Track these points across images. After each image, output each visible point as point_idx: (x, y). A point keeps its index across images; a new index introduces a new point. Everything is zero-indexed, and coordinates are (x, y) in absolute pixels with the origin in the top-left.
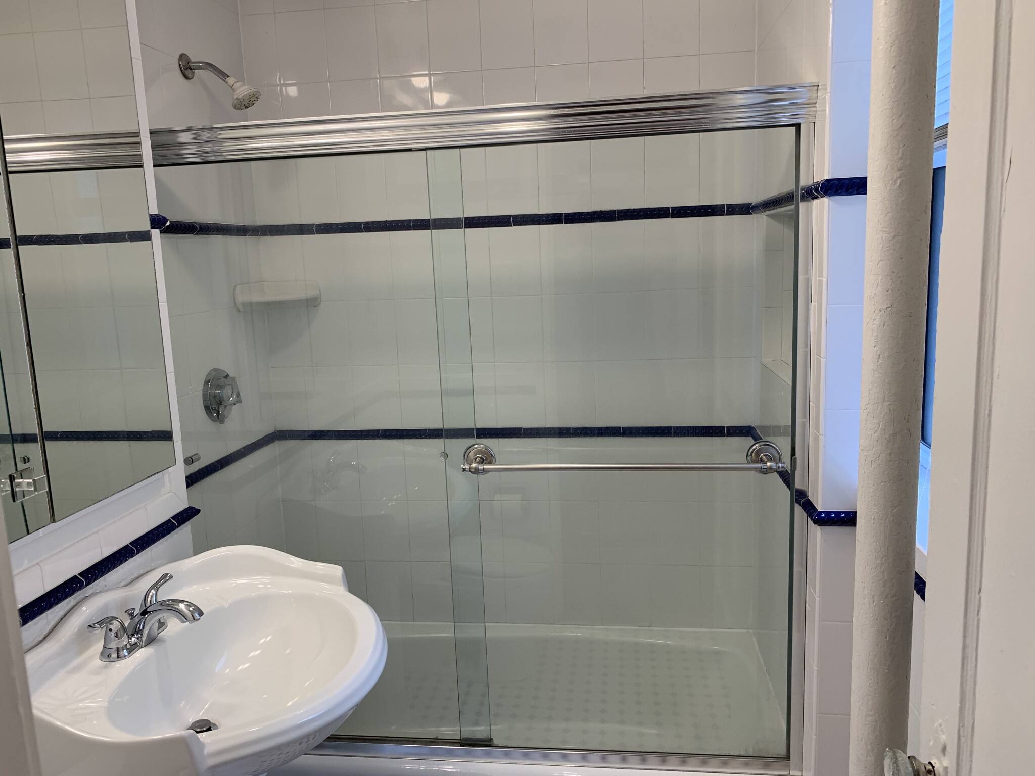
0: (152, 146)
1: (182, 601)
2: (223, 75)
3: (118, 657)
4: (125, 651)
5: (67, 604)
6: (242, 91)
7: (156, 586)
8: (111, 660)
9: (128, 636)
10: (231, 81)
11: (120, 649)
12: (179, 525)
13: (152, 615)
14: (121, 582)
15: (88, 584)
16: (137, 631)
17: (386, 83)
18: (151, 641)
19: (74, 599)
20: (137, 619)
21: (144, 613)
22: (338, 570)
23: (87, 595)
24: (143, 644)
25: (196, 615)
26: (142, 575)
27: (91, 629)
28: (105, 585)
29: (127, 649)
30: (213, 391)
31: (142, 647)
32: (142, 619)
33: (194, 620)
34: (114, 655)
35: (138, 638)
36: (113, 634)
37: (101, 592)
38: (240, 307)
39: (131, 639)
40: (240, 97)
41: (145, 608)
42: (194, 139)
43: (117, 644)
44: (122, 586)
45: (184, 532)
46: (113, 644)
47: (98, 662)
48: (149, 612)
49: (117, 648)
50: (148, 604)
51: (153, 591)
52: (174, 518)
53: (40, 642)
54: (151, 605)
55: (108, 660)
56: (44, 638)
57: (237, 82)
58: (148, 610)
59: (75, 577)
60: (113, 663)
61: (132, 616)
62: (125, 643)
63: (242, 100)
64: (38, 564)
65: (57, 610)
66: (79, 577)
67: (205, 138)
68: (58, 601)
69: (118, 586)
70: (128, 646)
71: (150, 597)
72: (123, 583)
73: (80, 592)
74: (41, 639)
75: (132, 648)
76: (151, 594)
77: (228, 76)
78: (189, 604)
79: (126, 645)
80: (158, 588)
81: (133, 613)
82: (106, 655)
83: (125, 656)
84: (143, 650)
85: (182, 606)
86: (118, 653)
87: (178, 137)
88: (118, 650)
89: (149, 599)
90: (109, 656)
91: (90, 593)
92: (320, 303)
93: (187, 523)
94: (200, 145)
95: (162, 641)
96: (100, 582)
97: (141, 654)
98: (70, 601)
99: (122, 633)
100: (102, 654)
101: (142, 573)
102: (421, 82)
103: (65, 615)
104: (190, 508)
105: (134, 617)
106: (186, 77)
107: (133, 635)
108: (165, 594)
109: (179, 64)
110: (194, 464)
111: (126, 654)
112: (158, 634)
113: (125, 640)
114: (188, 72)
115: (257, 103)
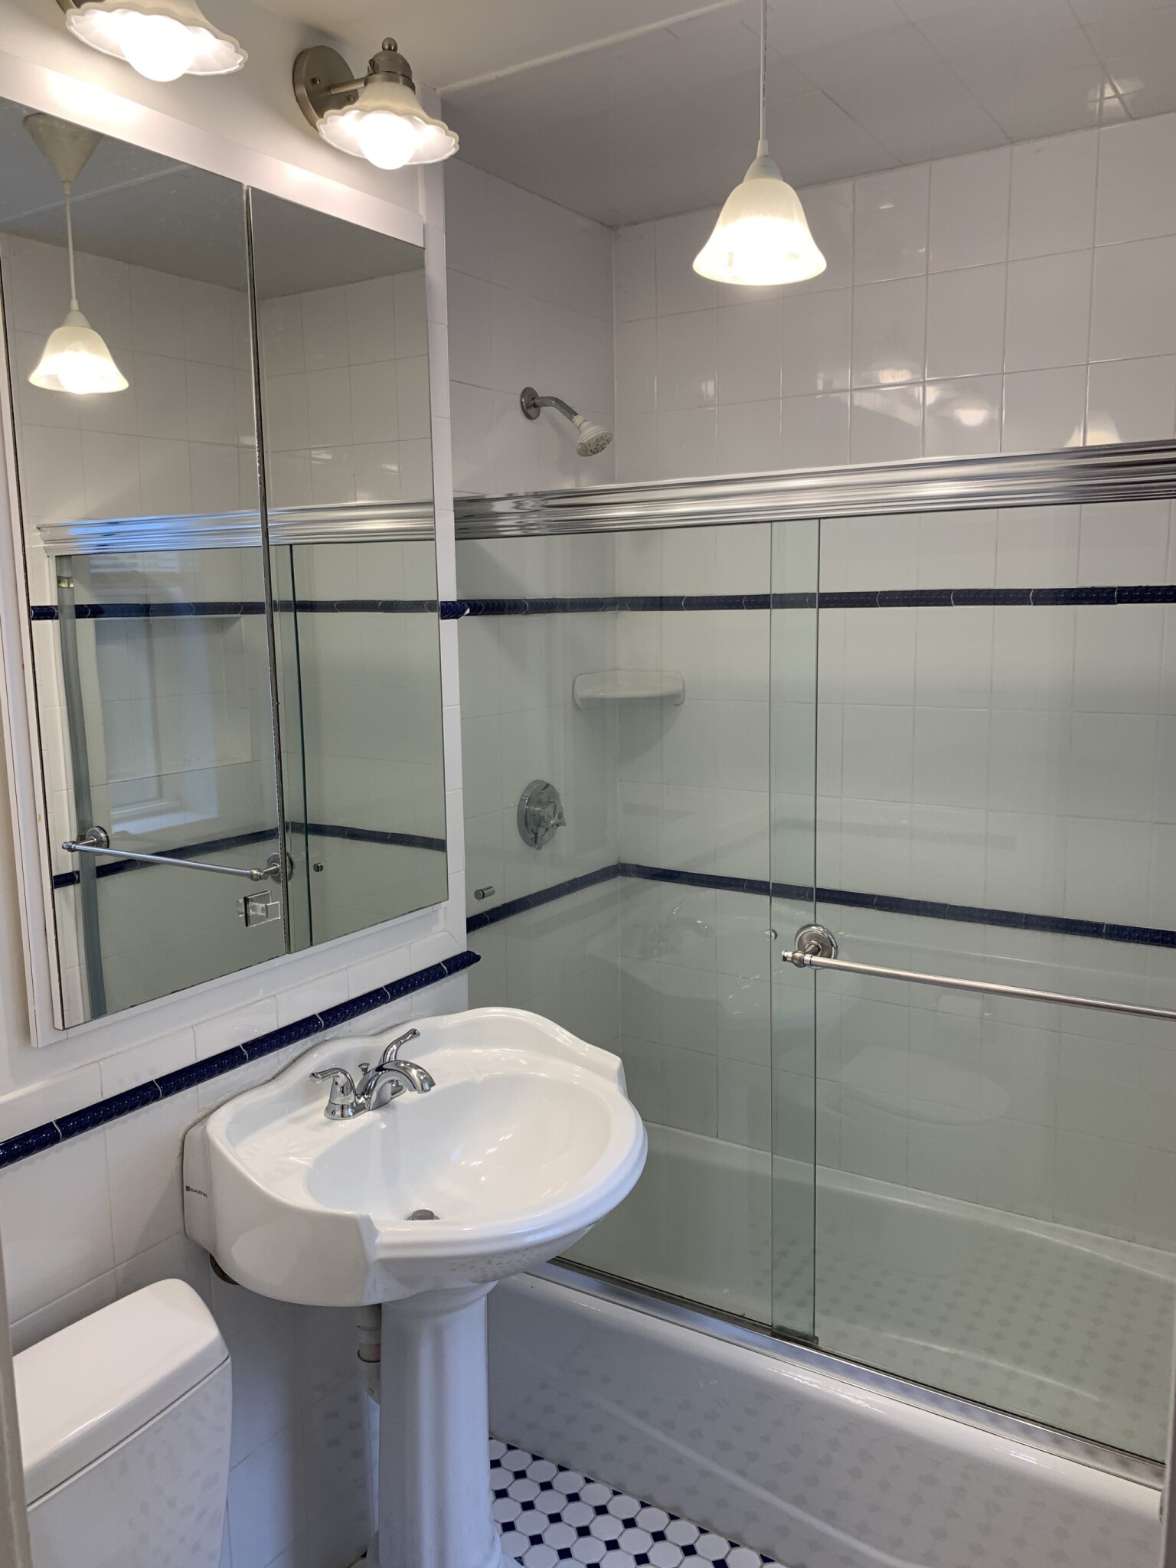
2: (570, 412)
3: (342, 1116)
4: (350, 1109)
5: (303, 1045)
6: (589, 432)
7: (399, 1042)
8: (335, 1118)
9: (356, 1095)
10: (578, 419)
11: (345, 1107)
12: (451, 972)
13: (387, 1074)
14: (369, 1030)
15: (327, 1026)
16: (367, 1091)
18: (381, 1104)
19: (312, 1040)
20: (371, 1075)
21: (380, 1069)
22: (614, 1062)
23: (326, 1039)
24: (371, 1106)
26: (397, 1025)
27: (314, 1078)
28: (350, 1031)
29: (353, 1108)
30: (532, 808)
31: (369, 1110)
32: (375, 1076)
33: (423, 1089)
34: (338, 1113)
35: (366, 1099)
36: (339, 1089)
37: (343, 1037)
38: (578, 702)
39: (359, 1099)
40: (585, 441)
41: (382, 1063)
43: (342, 1101)
44: (371, 1035)
45: (459, 981)
46: (339, 1100)
47: (321, 1116)
48: (385, 1070)
49: (343, 1106)
50: (387, 1060)
51: (394, 1047)
52: (444, 962)
53: (269, 1081)
54: (389, 1062)
55: (331, 1117)
56: (273, 1078)
57: (585, 421)
58: (384, 1067)
59: (314, 1016)
60: (337, 1122)
61: (365, 1071)
62: (351, 1101)
63: (587, 445)
64: (274, 996)
65: (291, 1050)
66: (318, 1017)
68: (291, 1040)
69: (365, 1034)
70: (355, 1105)
71: (389, 1052)
72: (371, 1032)
73: (318, 1034)
74: (269, 1078)
75: (358, 1109)
76: (392, 1049)
77: (576, 414)
79: (352, 1104)
80: (401, 1044)
81: (366, 1069)
82: (330, 1111)
83: (349, 1116)
84: (371, 1113)
86: (342, 1112)
88: (343, 1107)
89: (388, 1056)
90: (333, 1113)
91: (331, 1037)
92: (683, 702)
93: (464, 970)
94: (523, 515)
95: (394, 1108)
96: (343, 1026)
97: (367, 1117)
98: (306, 1042)
99: (349, 1090)
100: (327, 1109)
101: (396, 1023)
103: (299, 1057)
104: (468, 953)
105: (367, 1073)
106: (529, 417)
107: (363, 1094)
108: (405, 1053)
109: (522, 403)
110: (485, 899)
111: (351, 1114)
112: (391, 1099)
113: (351, 1098)
114: (532, 411)
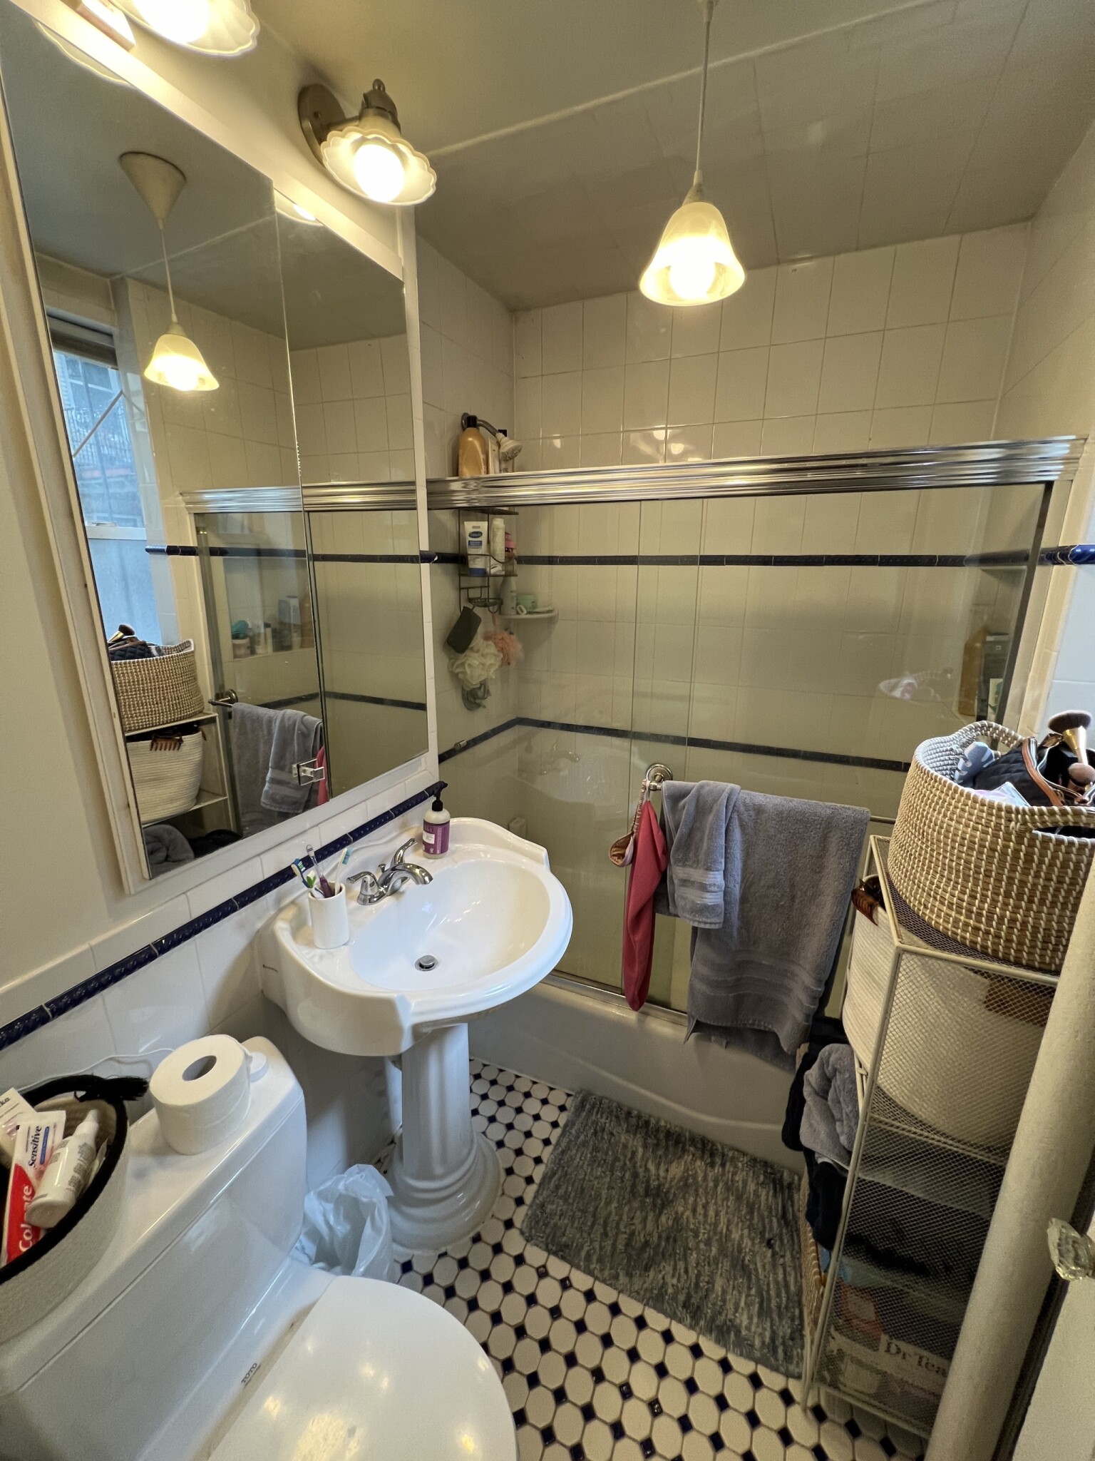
0: (428, 493)
1: (418, 867)
2: (494, 431)
3: (370, 901)
4: (376, 897)
6: (508, 444)
8: (364, 904)
9: (378, 887)
10: (499, 436)
11: (372, 896)
13: (397, 873)
15: (355, 841)
17: (633, 436)
18: (394, 892)
20: (386, 874)
21: (393, 869)
22: (542, 852)
24: (388, 894)
25: (427, 878)
27: (352, 881)
29: (378, 896)
31: (387, 896)
32: (390, 874)
33: (424, 882)
34: (368, 900)
35: (385, 889)
36: (367, 884)
37: (366, 847)
39: (380, 889)
41: (394, 865)
42: (463, 487)
43: (370, 892)
44: (384, 843)
47: (355, 906)
48: (396, 869)
50: (396, 863)
51: (401, 853)
52: (426, 790)
54: (398, 864)
55: (362, 904)
58: (395, 867)
60: (367, 907)
61: (383, 870)
62: (375, 892)
63: (506, 454)
66: (348, 835)
67: (472, 487)
70: (378, 894)
71: (397, 857)
73: (349, 847)
75: (381, 896)
76: (399, 855)
78: (423, 870)
80: (404, 851)
81: (384, 868)
82: (361, 899)
84: (388, 898)
85: (417, 871)
86: (370, 899)
87: (449, 486)
88: (370, 896)
89: (397, 859)
90: (364, 900)
91: (357, 848)
94: (468, 493)
95: (402, 894)
96: (365, 839)
97: (387, 901)
99: (374, 884)
100: (359, 898)
102: (660, 435)
104: (440, 782)
105: (384, 872)
107: (383, 887)
108: (407, 858)
111: (377, 900)
112: (401, 887)
113: (376, 890)
115: (519, 455)
